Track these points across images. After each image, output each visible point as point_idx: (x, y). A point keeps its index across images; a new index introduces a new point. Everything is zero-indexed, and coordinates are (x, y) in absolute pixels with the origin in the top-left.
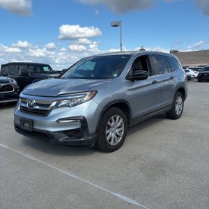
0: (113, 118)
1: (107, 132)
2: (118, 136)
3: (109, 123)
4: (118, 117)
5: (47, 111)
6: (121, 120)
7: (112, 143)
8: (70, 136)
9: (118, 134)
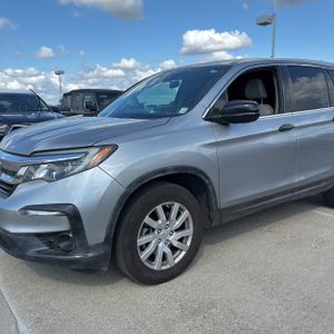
0: (159, 208)
1: (141, 241)
2: (174, 249)
3: (147, 220)
4: (176, 206)
5: (12, 186)
6: (186, 213)
7: (156, 266)
8: (50, 244)
9: (176, 244)
